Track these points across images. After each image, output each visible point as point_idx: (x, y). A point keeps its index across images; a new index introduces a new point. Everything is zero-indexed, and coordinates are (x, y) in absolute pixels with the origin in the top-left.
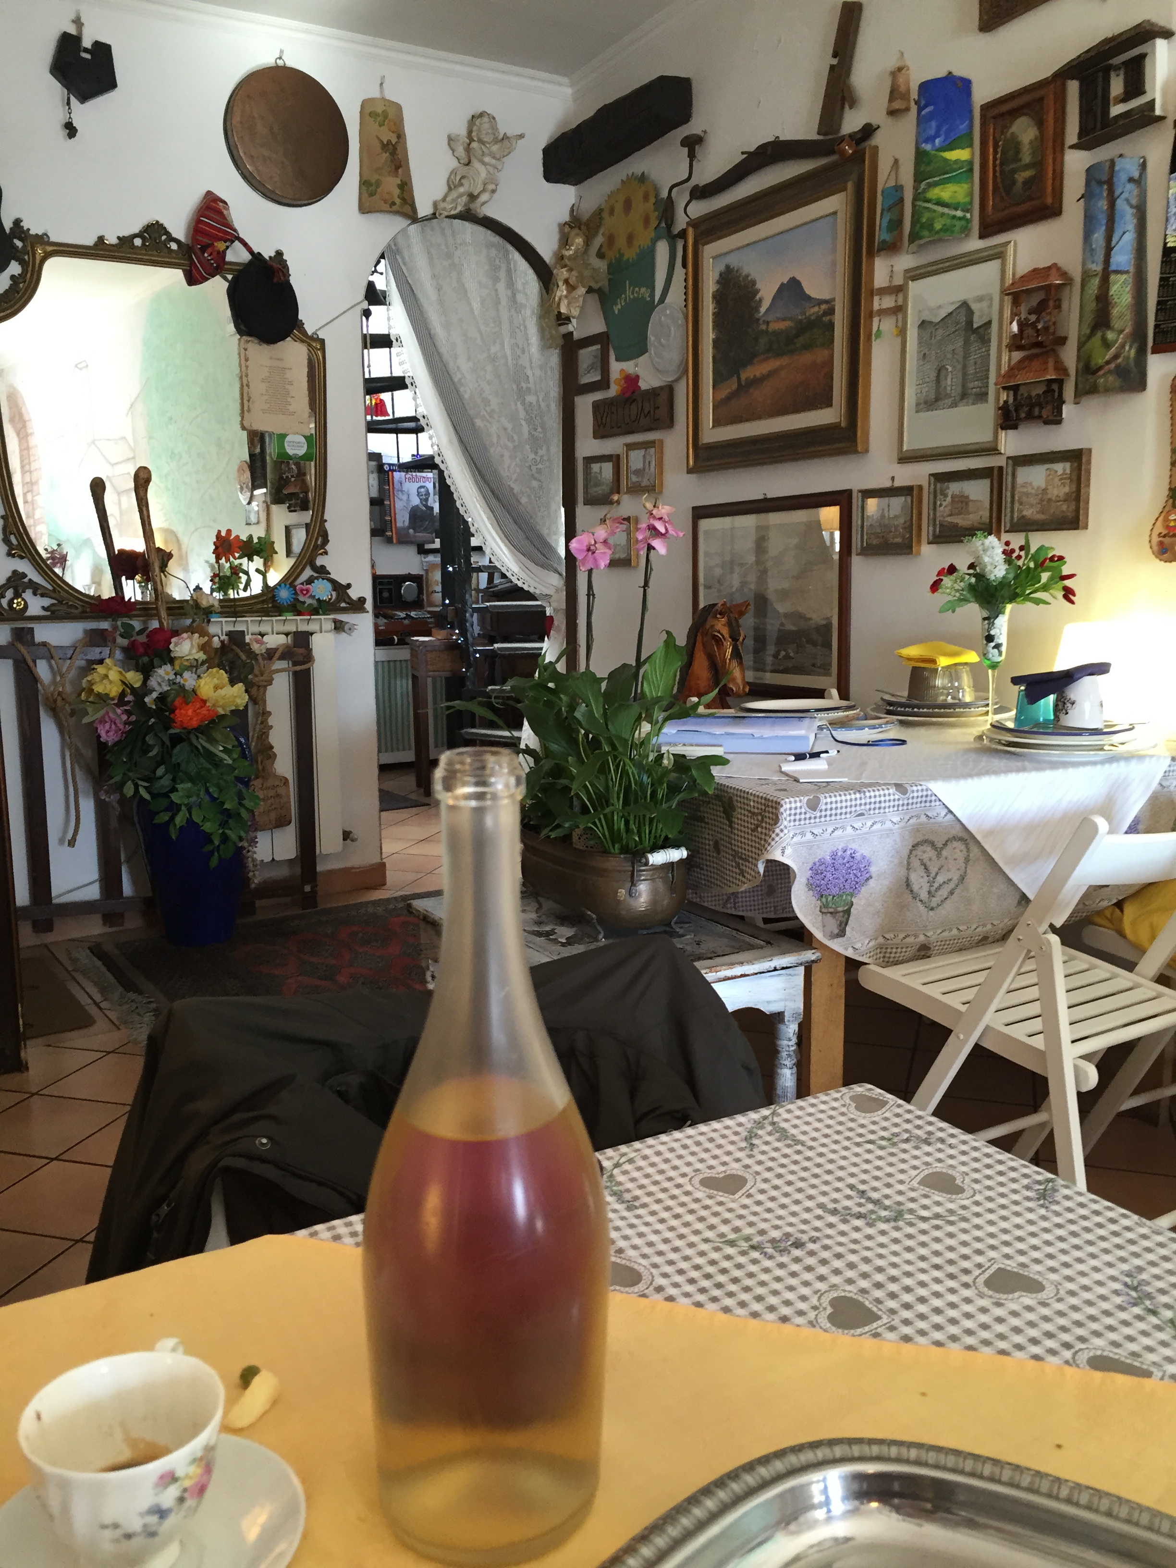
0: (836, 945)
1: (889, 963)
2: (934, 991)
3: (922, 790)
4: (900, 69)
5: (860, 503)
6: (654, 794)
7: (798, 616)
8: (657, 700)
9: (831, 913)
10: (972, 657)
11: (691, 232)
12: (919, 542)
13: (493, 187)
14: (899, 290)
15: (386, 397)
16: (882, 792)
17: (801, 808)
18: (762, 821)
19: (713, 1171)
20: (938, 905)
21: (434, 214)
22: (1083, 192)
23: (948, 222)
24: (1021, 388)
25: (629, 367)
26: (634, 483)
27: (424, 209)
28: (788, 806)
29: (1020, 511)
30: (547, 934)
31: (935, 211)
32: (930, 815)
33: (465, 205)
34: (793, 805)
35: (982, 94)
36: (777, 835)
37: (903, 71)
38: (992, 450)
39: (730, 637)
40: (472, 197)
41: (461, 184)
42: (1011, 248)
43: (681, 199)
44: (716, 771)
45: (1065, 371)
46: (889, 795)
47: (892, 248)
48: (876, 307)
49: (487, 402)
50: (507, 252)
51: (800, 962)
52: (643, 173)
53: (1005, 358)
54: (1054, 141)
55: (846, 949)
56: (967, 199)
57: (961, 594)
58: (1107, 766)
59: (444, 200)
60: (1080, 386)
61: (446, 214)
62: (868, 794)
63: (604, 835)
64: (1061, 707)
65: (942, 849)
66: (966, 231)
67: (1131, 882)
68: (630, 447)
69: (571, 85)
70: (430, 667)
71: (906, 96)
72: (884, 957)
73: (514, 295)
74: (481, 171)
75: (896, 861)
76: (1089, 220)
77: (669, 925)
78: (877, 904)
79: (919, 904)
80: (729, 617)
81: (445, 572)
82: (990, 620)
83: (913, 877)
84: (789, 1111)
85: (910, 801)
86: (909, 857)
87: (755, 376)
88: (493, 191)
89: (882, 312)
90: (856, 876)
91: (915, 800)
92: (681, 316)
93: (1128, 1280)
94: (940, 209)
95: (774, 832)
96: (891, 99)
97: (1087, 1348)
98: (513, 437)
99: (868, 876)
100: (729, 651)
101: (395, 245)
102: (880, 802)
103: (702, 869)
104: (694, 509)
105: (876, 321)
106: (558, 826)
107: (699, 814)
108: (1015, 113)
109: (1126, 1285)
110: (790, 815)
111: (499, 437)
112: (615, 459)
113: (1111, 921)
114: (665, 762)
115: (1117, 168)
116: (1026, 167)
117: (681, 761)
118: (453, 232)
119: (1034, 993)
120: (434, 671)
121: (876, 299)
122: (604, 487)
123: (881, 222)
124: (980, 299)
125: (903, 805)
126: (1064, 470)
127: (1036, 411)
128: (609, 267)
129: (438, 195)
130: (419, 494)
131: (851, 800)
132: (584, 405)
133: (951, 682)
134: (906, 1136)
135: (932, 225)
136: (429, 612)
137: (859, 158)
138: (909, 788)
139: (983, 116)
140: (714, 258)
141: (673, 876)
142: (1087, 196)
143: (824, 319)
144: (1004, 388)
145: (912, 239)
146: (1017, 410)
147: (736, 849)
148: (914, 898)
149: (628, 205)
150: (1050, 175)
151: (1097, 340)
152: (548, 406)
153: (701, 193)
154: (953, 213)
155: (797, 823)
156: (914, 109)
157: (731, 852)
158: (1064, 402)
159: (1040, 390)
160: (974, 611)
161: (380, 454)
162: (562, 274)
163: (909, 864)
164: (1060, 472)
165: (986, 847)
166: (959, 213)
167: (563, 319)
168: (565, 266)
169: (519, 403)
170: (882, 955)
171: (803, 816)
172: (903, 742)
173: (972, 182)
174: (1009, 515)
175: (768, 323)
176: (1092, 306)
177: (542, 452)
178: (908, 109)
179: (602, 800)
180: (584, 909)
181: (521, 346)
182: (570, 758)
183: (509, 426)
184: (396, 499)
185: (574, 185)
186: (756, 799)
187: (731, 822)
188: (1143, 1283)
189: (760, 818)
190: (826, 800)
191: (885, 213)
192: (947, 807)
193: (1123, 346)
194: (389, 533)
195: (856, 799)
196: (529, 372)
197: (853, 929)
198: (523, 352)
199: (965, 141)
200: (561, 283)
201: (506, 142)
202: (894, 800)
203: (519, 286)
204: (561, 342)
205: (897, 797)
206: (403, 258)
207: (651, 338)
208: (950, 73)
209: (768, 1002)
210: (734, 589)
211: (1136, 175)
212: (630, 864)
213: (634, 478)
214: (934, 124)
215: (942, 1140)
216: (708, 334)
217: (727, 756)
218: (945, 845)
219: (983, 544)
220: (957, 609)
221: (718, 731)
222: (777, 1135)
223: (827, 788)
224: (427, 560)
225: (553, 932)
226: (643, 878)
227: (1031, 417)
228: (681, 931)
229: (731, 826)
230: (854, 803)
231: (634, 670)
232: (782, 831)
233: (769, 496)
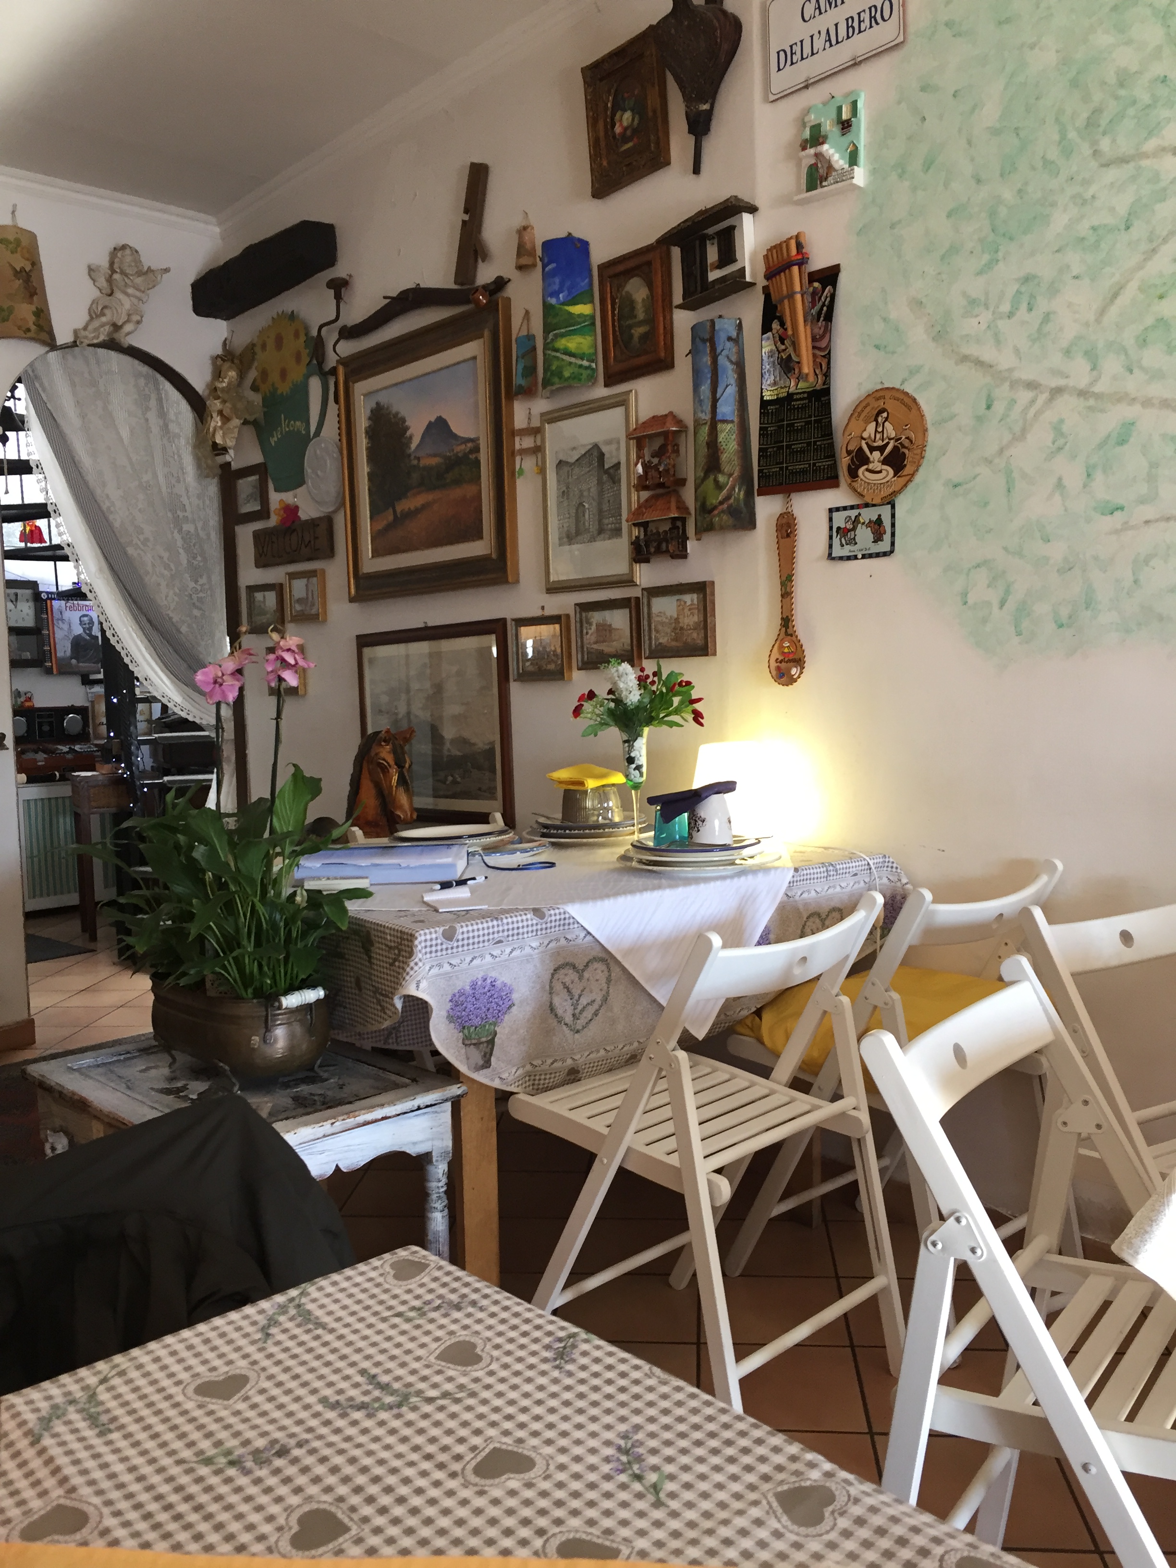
0: (481, 1077)
1: (538, 1089)
2: (580, 1117)
3: (560, 914)
4: (525, 228)
5: (514, 631)
6: (289, 934)
7: (463, 742)
8: (288, 834)
9: (474, 1044)
10: (619, 778)
11: (341, 371)
12: (570, 668)
13: (139, 318)
14: (537, 431)
15: (42, 523)
16: (519, 918)
17: (437, 939)
18: (399, 955)
19: (214, 1373)
20: (584, 1027)
21: (75, 342)
22: (690, 348)
23: (576, 370)
24: (650, 525)
25: (288, 497)
26: (298, 612)
27: (63, 336)
28: (423, 938)
29: (657, 639)
30: (179, 1090)
31: (563, 360)
32: (569, 937)
33: (109, 334)
34: (428, 937)
35: (599, 255)
36: (412, 969)
37: (529, 230)
38: (628, 582)
39: (396, 764)
40: (116, 327)
41: (103, 314)
42: (632, 397)
43: (330, 337)
44: (353, 907)
45: (686, 510)
46: (527, 920)
47: (528, 392)
48: (517, 447)
49: (140, 531)
50: (156, 384)
51: (445, 1098)
52: (293, 312)
53: (634, 497)
54: (663, 301)
55: (492, 1080)
56: (592, 351)
57: (602, 719)
58: (736, 880)
59: (85, 328)
60: (699, 524)
61: (87, 342)
62: (505, 921)
63: (235, 981)
64: (695, 823)
65: (583, 971)
66: (592, 379)
67: (767, 992)
68: (292, 576)
69: (219, 224)
70: (93, 804)
71: (532, 253)
72: (533, 1085)
73: (166, 426)
74: (124, 302)
75: (538, 987)
76: (696, 373)
77: (312, 1069)
78: (522, 1031)
79: (564, 1027)
80: (393, 744)
81: (109, 703)
82: (629, 742)
83: (557, 1001)
84: (321, 1289)
85: (549, 925)
86: (551, 982)
87: (409, 509)
88: (138, 322)
89: (524, 452)
90: (498, 1004)
91: (553, 924)
92: (336, 450)
93: (622, 1443)
94: (567, 358)
95: (408, 965)
96: (519, 255)
97: (561, 1532)
98: (169, 565)
99: (510, 1003)
100: (395, 778)
101: (33, 371)
102: (518, 928)
103: (345, 1007)
104: (358, 637)
105: (518, 459)
106: (184, 974)
107: (339, 950)
108: (629, 274)
109: (619, 1449)
110: (426, 947)
111: (153, 565)
112: (278, 588)
113: (752, 1030)
114: (298, 899)
115: (717, 328)
116: (641, 323)
117: (315, 897)
118: (98, 362)
119: (667, 1112)
120: (99, 807)
121: (517, 439)
122: (268, 616)
123: (517, 368)
124: (609, 442)
125: (541, 930)
126: (692, 600)
127: (664, 546)
128: (264, 399)
129: (80, 324)
130: (81, 623)
131: (488, 928)
132: (245, 534)
133: (601, 802)
134: (438, 1302)
135: (561, 372)
136: (96, 745)
137: (492, 307)
138: (547, 913)
139: (600, 275)
140: (365, 395)
141: (311, 1018)
142: (694, 352)
143: (470, 456)
144: (635, 525)
145: (544, 386)
146: (647, 546)
147: (377, 985)
148: (560, 1022)
149: (279, 341)
150: (661, 331)
151: (710, 481)
152: (208, 535)
153: (349, 333)
154: (580, 362)
155: (433, 955)
156: (539, 264)
157: (371, 988)
158: (688, 538)
159: (666, 527)
160: (614, 734)
161: (36, 582)
162: (215, 405)
163: (551, 988)
164: (689, 603)
165: (627, 966)
166: (585, 363)
167: (219, 450)
168: (218, 398)
169: (176, 531)
170: (531, 1083)
171: (439, 948)
172: (552, 865)
173: (595, 335)
174: (647, 642)
175: (418, 459)
176: (704, 451)
177: (203, 580)
178: (534, 265)
179: (231, 943)
180: (217, 1061)
181: (175, 475)
182: (194, 901)
183: (166, 555)
184: (56, 628)
185: (225, 320)
186: (392, 933)
187: (370, 957)
188: (637, 1444)
189: (396, 951)
190: (463, 930)
191: (520, 359)
192: (585, 929)
193: (733, 488)
194: (48, 664)
195: (493, 927)
196: (185, 500)
197: (498, 1059)
198: (178, 481)
199: (585, 297)
200: (215, 415)
201: (151, 275)
202: (532, 925)
203: (172, 416)
204: (219, 471)
205: (534, 922)
206: (42, 385)
207: (308, 470)
208: (570, 234)
209: (414, 1144)
210: (400, 716)
211: (734, 334)
212: (263, 1009)
213: (298, 607)
214: (557, 280)
215: (474, 1303)
216: (363, 469)
217: (371, 889)
218: (587, 966)
219: (617, 671)
220: (599, 733)
221: (364, 862)
222: (300, 1319)
223: (466, 916)
224: (93, 690)
225: (184, 1088)
226: (279, 1022)
227: (659, 552)
228: (325, 1075)
229: (370, 962)
230: (491, 931)
231: (269, 804)
232: (416, 964)
233: (430, 624)
